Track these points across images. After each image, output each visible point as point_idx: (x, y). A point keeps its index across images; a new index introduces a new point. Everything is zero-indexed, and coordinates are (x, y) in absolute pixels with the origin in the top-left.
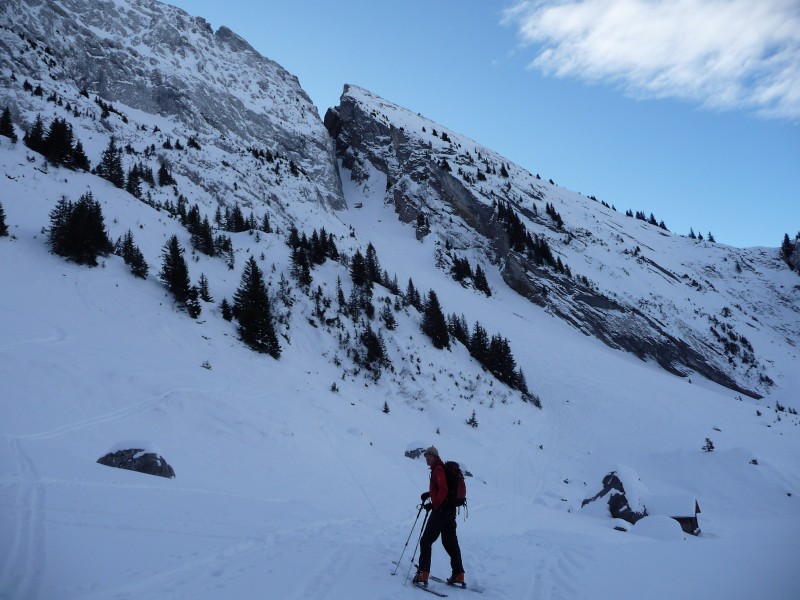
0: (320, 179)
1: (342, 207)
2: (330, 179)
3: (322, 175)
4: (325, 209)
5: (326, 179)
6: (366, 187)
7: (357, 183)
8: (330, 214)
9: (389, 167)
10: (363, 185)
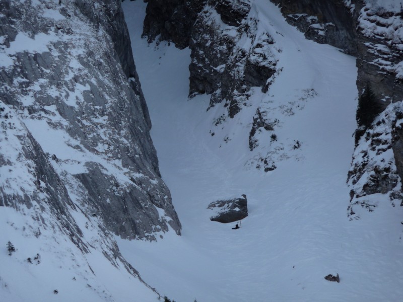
0: (43, 100)
1: (154, 220)
2: (94, 96)
3: (55, 80)
4: (75, 234)
5: (74, 98)
6: (260, 122)
7: (221, 109)
8: (96, 257)
9: (367, 26)
10: (246, 115)
